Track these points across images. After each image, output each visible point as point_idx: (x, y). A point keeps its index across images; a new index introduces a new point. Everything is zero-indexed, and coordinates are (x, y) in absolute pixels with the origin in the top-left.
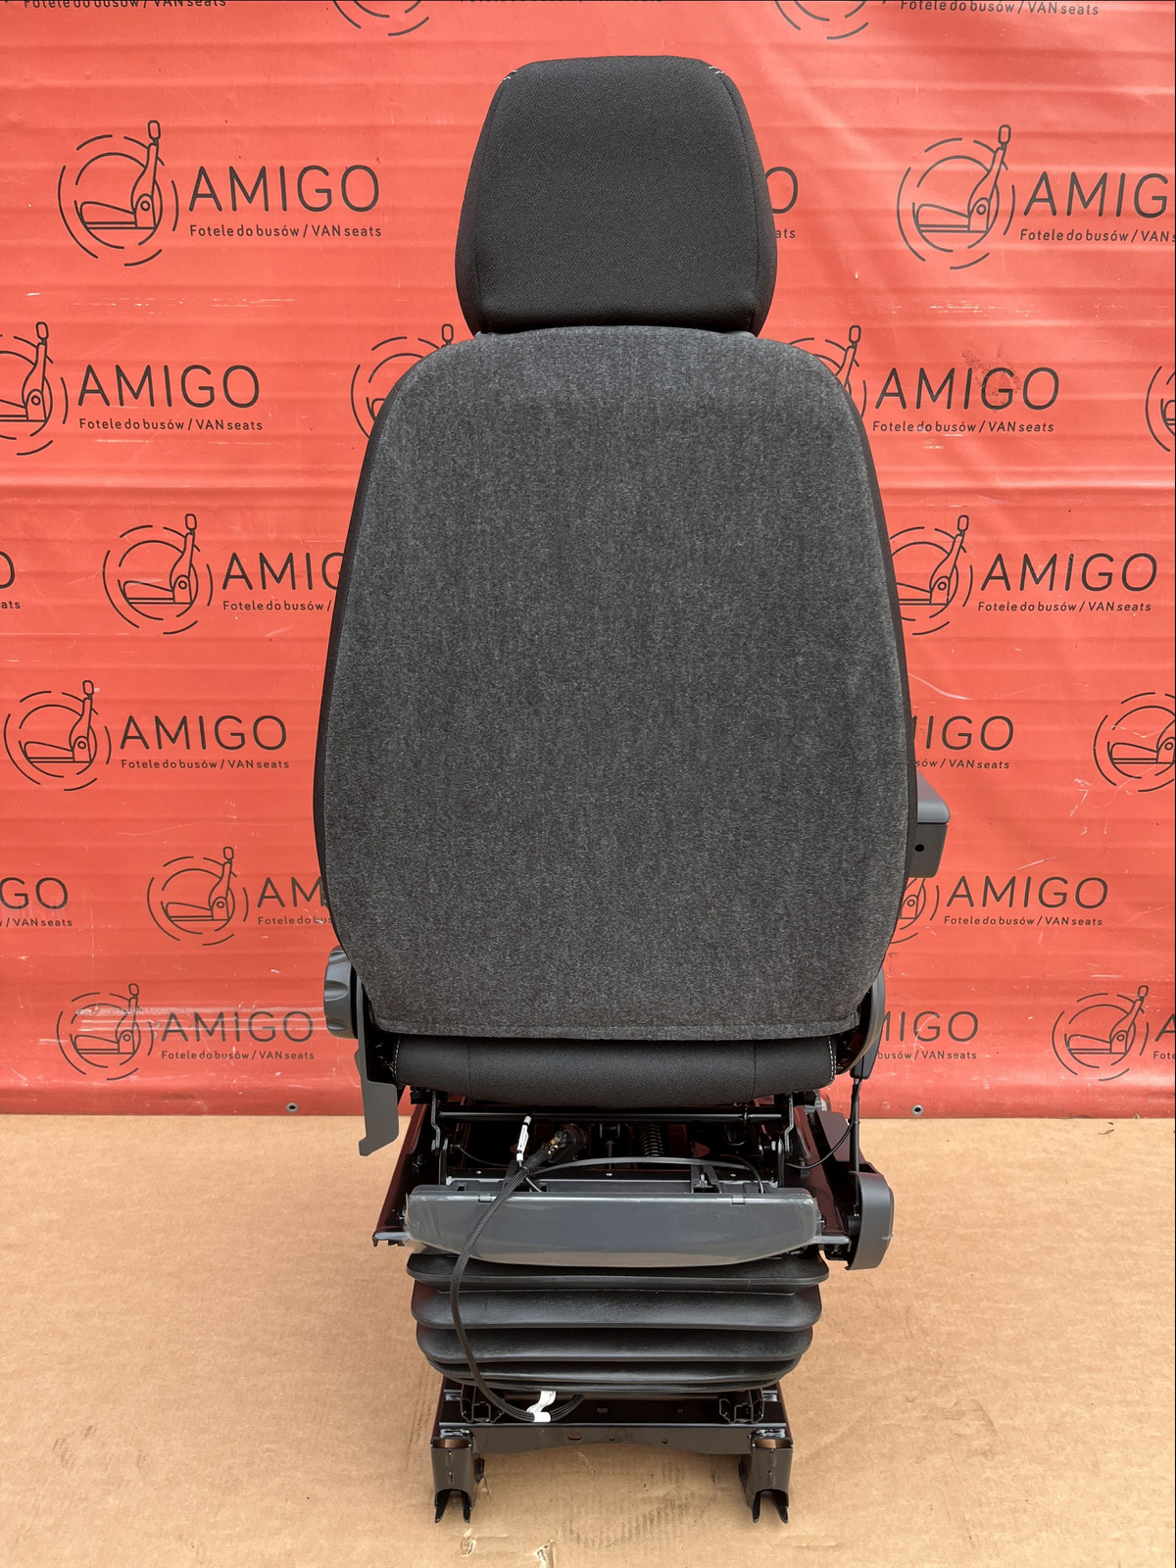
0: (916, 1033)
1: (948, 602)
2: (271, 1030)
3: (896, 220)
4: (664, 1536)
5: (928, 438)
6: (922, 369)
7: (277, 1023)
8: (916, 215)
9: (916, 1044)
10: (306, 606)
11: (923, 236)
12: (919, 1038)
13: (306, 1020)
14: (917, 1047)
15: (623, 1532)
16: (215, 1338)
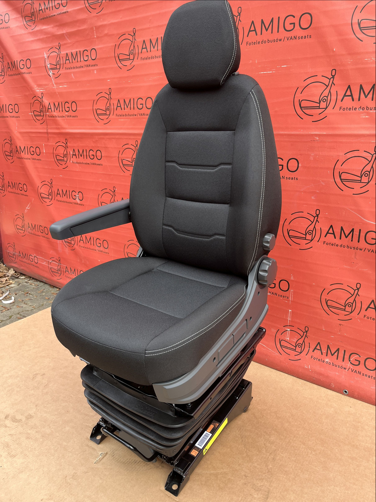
0: (350, 361)
1: (369, 182)
3: (351, 27)
5: (363, 113)
6: (361, 85)
8: (359, 24)
9: (349, 365)
11: (362, 32)
12: (351, 363)
14: (349, 366)
15: (126, 461)
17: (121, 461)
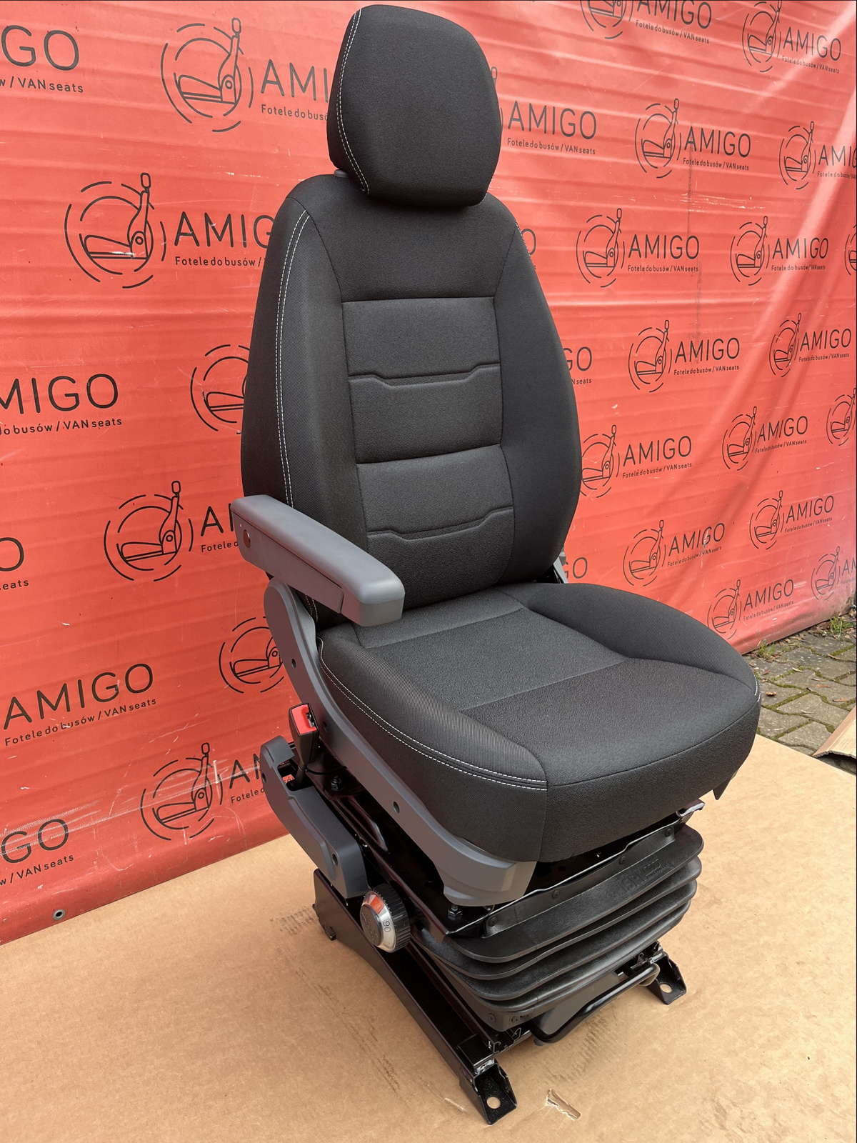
2: (26, 847)
4: (608, 1044)
7: (32, 839)
10: (36, 429)
13: (60, 826)
15: (584, 1057)
16: (159, 1112)
17: (583, 1066)
